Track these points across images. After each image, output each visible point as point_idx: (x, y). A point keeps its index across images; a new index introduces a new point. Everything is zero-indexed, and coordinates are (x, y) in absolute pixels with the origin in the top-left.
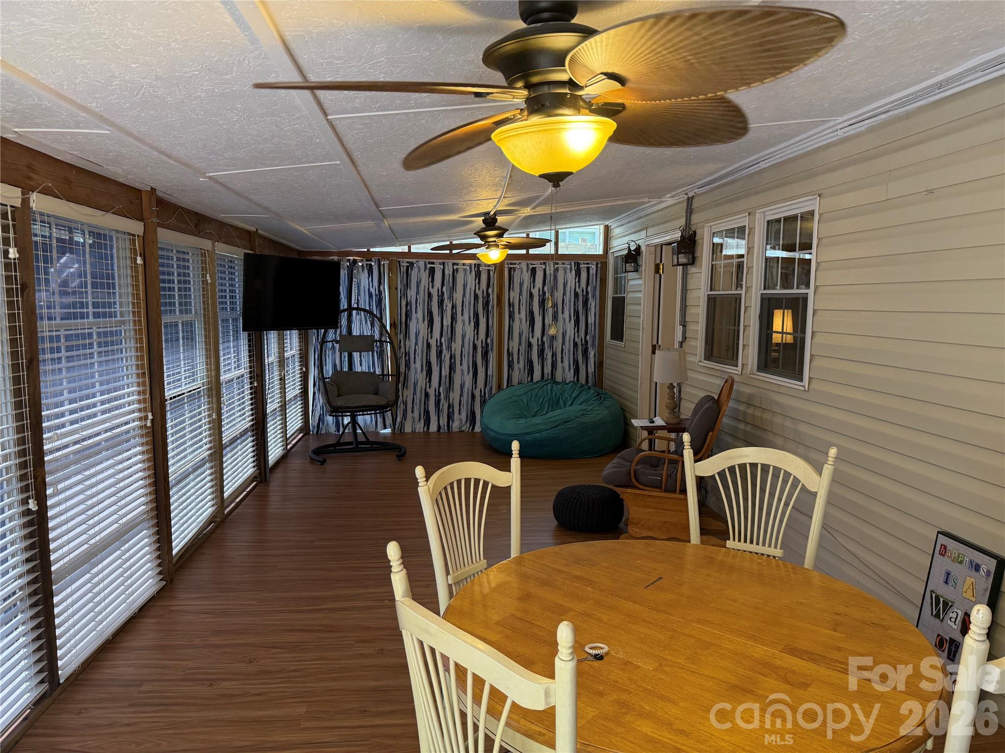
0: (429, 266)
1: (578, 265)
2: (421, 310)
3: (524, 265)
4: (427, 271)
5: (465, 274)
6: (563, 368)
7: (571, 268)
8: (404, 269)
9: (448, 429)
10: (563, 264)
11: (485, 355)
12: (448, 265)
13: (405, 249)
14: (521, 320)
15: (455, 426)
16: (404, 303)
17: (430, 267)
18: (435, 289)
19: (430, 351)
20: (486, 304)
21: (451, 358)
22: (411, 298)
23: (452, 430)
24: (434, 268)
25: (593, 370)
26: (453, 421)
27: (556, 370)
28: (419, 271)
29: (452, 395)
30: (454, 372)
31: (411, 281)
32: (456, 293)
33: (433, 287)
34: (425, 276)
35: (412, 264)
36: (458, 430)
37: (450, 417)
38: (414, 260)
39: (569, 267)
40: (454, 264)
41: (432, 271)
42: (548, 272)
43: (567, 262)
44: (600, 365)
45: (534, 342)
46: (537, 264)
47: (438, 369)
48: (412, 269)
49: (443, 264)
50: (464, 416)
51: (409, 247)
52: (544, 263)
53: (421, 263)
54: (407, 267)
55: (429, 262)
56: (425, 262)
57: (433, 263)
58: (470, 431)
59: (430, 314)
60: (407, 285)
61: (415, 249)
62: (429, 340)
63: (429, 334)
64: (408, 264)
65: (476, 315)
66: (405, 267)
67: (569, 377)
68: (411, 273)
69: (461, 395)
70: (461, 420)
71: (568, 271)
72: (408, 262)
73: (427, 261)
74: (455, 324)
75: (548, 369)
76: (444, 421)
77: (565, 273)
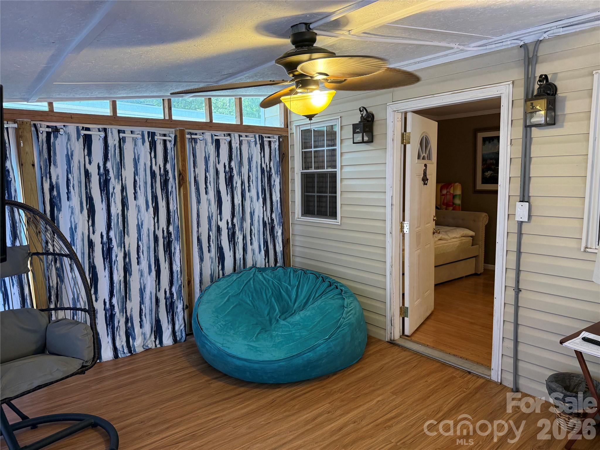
0: (83, 132)
1: (261, 138)
2: (77, 195)
3: (208, 135)
4: (81, 140)
5: (135, 145)
6: (253, 251)
7: (256, 141)
8: (43, 137)
9: (130, 351)
10: (246, 136)
11: (168, 246)
12: (112, 132)
13: (43, 106)
14: (209, 201)
15: (138, 344)
16: (47, 186)
17: (85, 135)
18: (94, 165)
19: (93, 251)
20: (165, 183)
21: (125, 258)
22: (58, 178)
23: (135, 351)
24: (90, 136)
25: (282, 249)
26: (134, 339)
27: (246, 253)
28: (69, 139)
29: (129, 305)
30: (130, 275)
31: (55, 153)
32: (125, 170)
33: (90, 163)
34: (78, 147)
35: (56, 130)
36: (142, 350)
37: (129, 334)
38: (59, 125)
39: (253, 139)
40: (119, 132)
41: (88, 141)
42: (233, 145)
43: (251, 135)
44: (286, 243)
45: (223, 225)
46: (221, 136)
47: (107, 273)
48: (56, 137)
49: (105, 130)
50: (147, 327)
51: (51, 104)
52: (229, 135)
53: (72, 128)
54: (48, 134)
55: (83, 128)
56: (77, 127)
57: (88, 129)
58: (159, 346)
59: (90, 199)
60: (50, 160)
61: (59, 107)
62: (92, 236)
63: (91, 228)
64: (50, 130)
65: (155, 198)
66: (45, 135)
67: (259, 259)
68: (54, 143)
69: (142, 302)
70: (144, 334)
71: (253, 144)
72: (48, 127)
73: (81, 126)
74: (127, 212)
75: (239, 254)
76: (121, 342)
77: (249, 146)
